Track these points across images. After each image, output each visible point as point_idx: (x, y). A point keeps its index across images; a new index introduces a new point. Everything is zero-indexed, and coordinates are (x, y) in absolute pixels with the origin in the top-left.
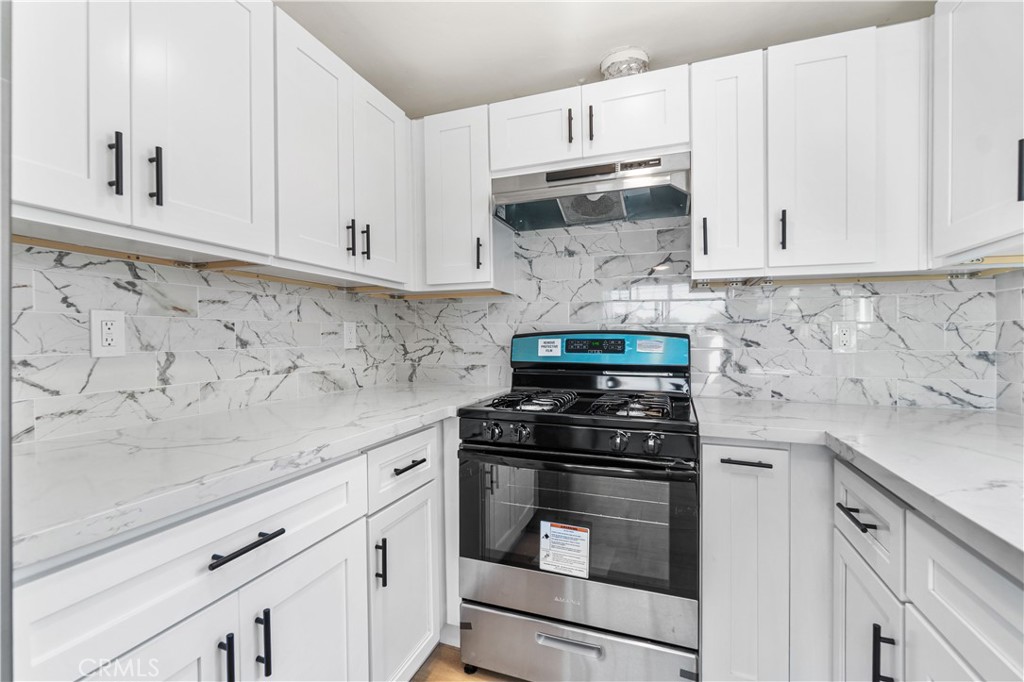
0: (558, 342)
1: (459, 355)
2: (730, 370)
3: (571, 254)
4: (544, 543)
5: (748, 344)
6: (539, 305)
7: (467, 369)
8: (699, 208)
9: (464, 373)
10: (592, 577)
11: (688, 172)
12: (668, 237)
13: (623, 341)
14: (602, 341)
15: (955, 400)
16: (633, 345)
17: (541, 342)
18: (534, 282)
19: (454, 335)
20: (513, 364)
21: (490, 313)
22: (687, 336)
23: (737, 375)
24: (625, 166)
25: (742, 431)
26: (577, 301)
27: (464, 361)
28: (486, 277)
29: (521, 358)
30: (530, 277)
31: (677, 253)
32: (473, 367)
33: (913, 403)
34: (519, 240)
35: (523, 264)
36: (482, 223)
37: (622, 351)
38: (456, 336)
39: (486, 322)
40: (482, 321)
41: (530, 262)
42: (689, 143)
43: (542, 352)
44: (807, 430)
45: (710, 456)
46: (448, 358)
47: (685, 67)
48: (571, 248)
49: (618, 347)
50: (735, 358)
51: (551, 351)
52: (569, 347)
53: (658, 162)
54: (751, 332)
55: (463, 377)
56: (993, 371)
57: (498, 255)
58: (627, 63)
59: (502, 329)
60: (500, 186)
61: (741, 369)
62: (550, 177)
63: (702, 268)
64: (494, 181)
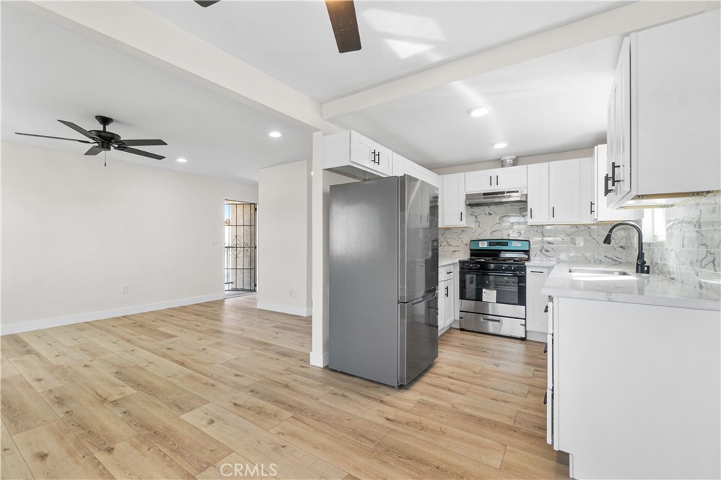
0: (486, 243)
1: (451, 247)
2: (543, 251)
3: (490, 214)
4: (484, 295)
6: (480, 231)
7: (453, 252)
8: (530, 205)
10: (497, 302)
11: (527, 195)
12: (521, 209)
13: (508, 242)
14: (501, 242)
15: (613, 260)
16: (511, 243)
17: (480, 243)
18: (478, 223)
19: (449, 240)
20: (471, 250)
21: (461, 233)
22: (529, 241)
23: (546, 253)
24: (508, 193)
26: (493, 230)
27: (452, 249)
28: (463, 224)
29: (473, 248)
30: (476, 222)
32: (456, 251)
33: (601, 261)
34: (473, 210)
35: (474, 218)
36: (462, 207)
37: (507, 246)
38: (449, 241)
40: (459, 236)
41: (476, 217)
42: (527, 187)
43: (481, 246)
45: (528, 270)
46: (446, 248)
47: (526, 165)
49: (506, 244)
50: (545, 248)
51: (483, 245)
52: (490, 244)
53: (518, 192)
54: (550, 240)
55: (452, 254)
56: (625, 251)
57: (467, 216)
58: (509, 160)
59: (466, 239)
60: (468, 197)
61: (547, 251)
62: (485, 194)
63: (530, 222)
64: (466, 195)
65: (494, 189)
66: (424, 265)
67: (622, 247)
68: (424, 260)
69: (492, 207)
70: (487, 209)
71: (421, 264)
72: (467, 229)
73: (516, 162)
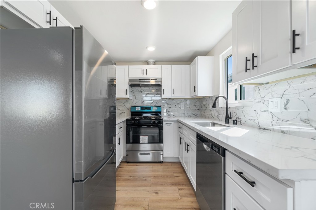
0: (140, 108)
3: (141, 92)
4: (141, 139)
5: (170, 108)
6: (136, 101)
7: (121, 113)
8: (163, 87)
9: (120, 114)
10: (148, 143)
11: (161, 81)
12: (158, 90)
13: (151, 108)
14: (147, 108)
15: (195, 115)
17: (136, 108)
18: (135, 97)
20: (131, 112)
21: (126, 102)
22: (161, 107)
23: (168, 113)
24: (152, 79)
25: (168, 119)
26: (143, 100)
28: (128, 96)
30: (134, 96)
31: (159, 93)
32: (122, 113)
34: (132, 89)
36: (127, 87)
37: (151, 109)
39: (125, 104)
40: (124, 104)
41: (134, 93)
42: (161, 77)
43: (137, 110)
44: (175, 119)
45: (164, 123)
47: (161, 65)
48: (142, 91)
49: (150, 109)
50: (168, 110)
51: (138, 109)
52: (142, 109)
53: (157, 79)
54: (170, 106)
55: (120, 115)
56: (199, 111)
57: (129, 92)
58: (151, 61)
59: (128, 106)
60: (130, 80)
61: (169, 112)
62: (140, 80)
63: (163, 96)
64: (129, 79)
65: (144, 77)
66: (104, 124)
67: (198, 109)
68: (104, 120)
69: (142, 88)
70: (140, 89)
71: (101, 123)
72: (129, 100)
73: (155, 63)
